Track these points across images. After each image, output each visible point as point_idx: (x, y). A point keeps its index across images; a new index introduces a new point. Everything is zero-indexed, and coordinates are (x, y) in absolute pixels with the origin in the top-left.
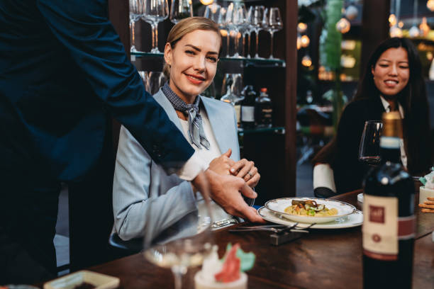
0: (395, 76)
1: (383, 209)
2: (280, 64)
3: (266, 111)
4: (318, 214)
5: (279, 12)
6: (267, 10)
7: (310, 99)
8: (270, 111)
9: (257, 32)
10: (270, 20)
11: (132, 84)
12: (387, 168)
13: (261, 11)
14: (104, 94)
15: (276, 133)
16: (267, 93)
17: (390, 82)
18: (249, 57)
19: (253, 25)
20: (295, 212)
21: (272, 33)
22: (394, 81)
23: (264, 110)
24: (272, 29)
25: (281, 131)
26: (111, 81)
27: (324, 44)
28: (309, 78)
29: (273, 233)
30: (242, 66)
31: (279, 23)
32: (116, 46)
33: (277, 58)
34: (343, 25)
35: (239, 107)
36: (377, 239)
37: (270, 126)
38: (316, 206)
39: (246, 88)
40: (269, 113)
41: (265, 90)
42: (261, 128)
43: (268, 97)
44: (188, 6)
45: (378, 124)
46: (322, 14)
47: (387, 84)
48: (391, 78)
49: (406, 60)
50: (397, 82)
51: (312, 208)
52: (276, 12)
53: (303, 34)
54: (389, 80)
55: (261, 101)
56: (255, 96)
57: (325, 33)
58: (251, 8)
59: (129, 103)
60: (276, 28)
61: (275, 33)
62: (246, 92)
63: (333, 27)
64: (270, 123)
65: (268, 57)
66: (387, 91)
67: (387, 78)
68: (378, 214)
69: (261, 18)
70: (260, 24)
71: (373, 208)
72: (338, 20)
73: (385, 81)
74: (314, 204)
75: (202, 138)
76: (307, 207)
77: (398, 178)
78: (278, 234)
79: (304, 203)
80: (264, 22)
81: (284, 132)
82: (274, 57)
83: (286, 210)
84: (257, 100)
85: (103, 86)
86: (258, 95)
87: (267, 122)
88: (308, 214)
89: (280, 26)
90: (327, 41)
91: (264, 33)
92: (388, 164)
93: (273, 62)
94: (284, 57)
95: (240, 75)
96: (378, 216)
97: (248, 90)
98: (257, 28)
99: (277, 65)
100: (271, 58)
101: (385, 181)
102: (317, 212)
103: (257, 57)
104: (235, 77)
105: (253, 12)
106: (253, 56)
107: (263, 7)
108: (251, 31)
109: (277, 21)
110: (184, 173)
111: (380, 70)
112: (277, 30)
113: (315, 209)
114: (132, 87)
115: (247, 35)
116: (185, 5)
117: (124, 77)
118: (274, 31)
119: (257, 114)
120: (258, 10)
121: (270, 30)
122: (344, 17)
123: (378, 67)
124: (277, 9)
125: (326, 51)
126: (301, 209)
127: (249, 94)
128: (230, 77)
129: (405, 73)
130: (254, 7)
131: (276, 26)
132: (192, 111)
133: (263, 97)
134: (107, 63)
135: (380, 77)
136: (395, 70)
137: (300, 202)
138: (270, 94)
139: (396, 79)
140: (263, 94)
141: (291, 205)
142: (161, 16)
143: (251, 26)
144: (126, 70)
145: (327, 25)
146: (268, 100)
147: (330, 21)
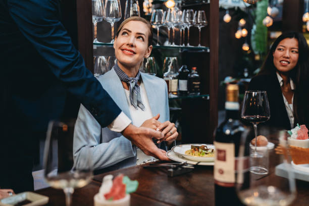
0: (288, 58)
1: (224, 151)
2: (206, 50)
3: (195, 83)
4: (207, 155)
5: (204, 14)
6: (196, 12)
7: (246, 75)
8: (199, 83)
9: (188, 28)
10: (198, 20)
11: (76, 66)
12: (231, 123)
13: (191, 14)
14: (57, 73)
15: (203, 99)
16: (196, 71)
17: (284, 62)
18: (184, 45)
19: (186, 22)
20: (191, 154)
21: (199, 28)
22: (287, 61)
23: (194, 83)
24: (200, 26)
25: (207, 97)
26: (61, 64)
27: (254, 35)
28: (247, 59)
29: (170, 168)
30: (180, 51)
31: (205, 22)
32: (65, 40)
33: (204, 46)
34: (268, 21)
35: (177, 80)
36: (222, 172)
37: (199, 93)
38: (207, 150)
39: (182, 68)
40: (197, 85)
41: (195, 68)
42: (192, 95)
43: (197, 74)
44: (137, 10)
45: (254, 93)
46: (253, 13)
47: (281, 63)
48: (284, 59)
49: (297, 47)
50: (289, 63)
51: (203, 151)
52: (202, 13)
53: (242, 28)
54: (283, 61)
55: (192, 76)
56: (188, 73)
57: (255, 27)
58: (184, 11)
59: (75, 79)
60: (202, 25)
61: (202, 28)
62: (182, 70)
63: (261, 22)
64: (198, 92)
65: (197, 45)
66: (281, 68)
67: (282, 59)
68: (222, 155)
69: (192, 18)
70: (191, 22)
71: (219, 151)
72: (264, 17)
73: (280, 61)
74: (206, 148)
75: (139, 102)
76: (200, 150)
77: (236, 130)
78: (174, 168)
79: (198, 148)
80: (193, 21)
81: (208, 98)
82: (201, 45)
83: (186, 152)
84: (189, 75)
85: (56, 67)
86: (190, 72)
87: (196, 91)
88: (199, 155)
89: (206, 23)
90: (256, 32)
91: (194, 28)
92: (230, 120)
93: (201, 49)
94: (209, 46)
95: (175, 58)
96: (222, 157)
97: (184, 69)
98: (188, 25)
99: (203, 50)
100: (199, 46)
101: (228, 132)
102: (206, 154)
103: (188, 45)
104: (172, 59)
105: (186, 14)
106: (186, 45)
107: (192, 10)
108: (185, 27)
109: (203, 20)
110: (114, 126)
111: (278, 53)
112: (203, 26)
113: (206, 152)
114: (76, 67)
115: (183, 30)
116: (134, 10)
117: (70, 61)
118: (201, 27)
119: (189, 85)
120: (188, 12)
121: (198, 26)
122: (268, 15)
123: (277, 51)
124: (203, 11)
125: (255, 40)
126: (196, 152)
127: (184, 71)
128: (169, 59)
129: (295, 56)
130: (186, 10)
131: (203, 24)
132: (133, 82)
133: (193, 73)
134: (59, 52)
135: (277, 58)
136: (287, 54)
137: (196, 147)
138: (198, 71)
139: (288, 60)
140: (194, 71)
141: (190, 149)
142: (116, 18)
143: (184, 24)
144: (72, 56)
145: (256, 21)
146: (197, 75)
147: (259, 18)
